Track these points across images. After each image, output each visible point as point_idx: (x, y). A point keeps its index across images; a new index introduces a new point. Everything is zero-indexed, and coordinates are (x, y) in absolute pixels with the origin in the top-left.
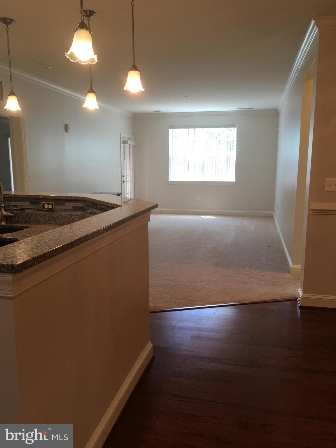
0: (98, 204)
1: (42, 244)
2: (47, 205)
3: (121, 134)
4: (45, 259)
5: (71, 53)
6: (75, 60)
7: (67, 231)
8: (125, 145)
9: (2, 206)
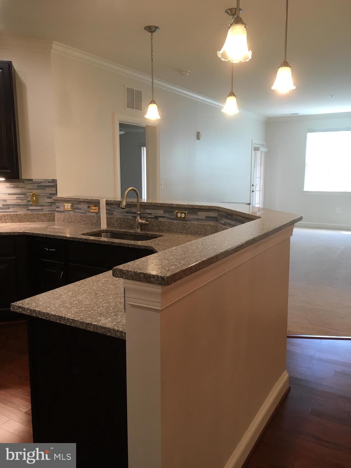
0: (233, 214)
1: (187, 255)
2: (180, 214)
3: (253, 140)
4: (192, 272)
5: (224, 52)
6: (226, 59)
7: (209, 243)
8: (256, 151)
9: (138, 214)
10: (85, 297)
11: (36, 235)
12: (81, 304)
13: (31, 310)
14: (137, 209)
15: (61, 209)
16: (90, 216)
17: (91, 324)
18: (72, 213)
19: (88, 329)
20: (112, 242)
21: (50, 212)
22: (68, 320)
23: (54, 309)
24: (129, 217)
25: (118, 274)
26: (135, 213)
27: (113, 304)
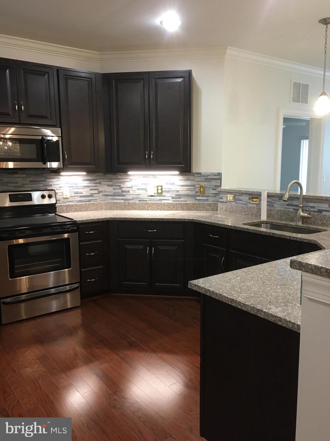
9: (300, 207)
10: (253, 284)
11: (203, 223)
12: (250, 290)
13: (205, 289)
14: (299, 202)
15: (224, 200)
16: (251, 207)
17: (262, 311)
18: (233, 203)
19: (259, 315)
20: (273, 234)
21: (214, 203)
22: (239, 304)
23: (225, 291)
24: (290, 210)
25: (296, 266)
26: (297, 206)
27: (282, 294)
